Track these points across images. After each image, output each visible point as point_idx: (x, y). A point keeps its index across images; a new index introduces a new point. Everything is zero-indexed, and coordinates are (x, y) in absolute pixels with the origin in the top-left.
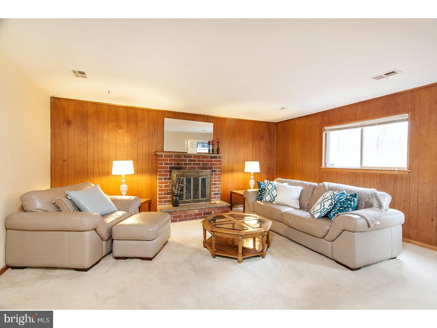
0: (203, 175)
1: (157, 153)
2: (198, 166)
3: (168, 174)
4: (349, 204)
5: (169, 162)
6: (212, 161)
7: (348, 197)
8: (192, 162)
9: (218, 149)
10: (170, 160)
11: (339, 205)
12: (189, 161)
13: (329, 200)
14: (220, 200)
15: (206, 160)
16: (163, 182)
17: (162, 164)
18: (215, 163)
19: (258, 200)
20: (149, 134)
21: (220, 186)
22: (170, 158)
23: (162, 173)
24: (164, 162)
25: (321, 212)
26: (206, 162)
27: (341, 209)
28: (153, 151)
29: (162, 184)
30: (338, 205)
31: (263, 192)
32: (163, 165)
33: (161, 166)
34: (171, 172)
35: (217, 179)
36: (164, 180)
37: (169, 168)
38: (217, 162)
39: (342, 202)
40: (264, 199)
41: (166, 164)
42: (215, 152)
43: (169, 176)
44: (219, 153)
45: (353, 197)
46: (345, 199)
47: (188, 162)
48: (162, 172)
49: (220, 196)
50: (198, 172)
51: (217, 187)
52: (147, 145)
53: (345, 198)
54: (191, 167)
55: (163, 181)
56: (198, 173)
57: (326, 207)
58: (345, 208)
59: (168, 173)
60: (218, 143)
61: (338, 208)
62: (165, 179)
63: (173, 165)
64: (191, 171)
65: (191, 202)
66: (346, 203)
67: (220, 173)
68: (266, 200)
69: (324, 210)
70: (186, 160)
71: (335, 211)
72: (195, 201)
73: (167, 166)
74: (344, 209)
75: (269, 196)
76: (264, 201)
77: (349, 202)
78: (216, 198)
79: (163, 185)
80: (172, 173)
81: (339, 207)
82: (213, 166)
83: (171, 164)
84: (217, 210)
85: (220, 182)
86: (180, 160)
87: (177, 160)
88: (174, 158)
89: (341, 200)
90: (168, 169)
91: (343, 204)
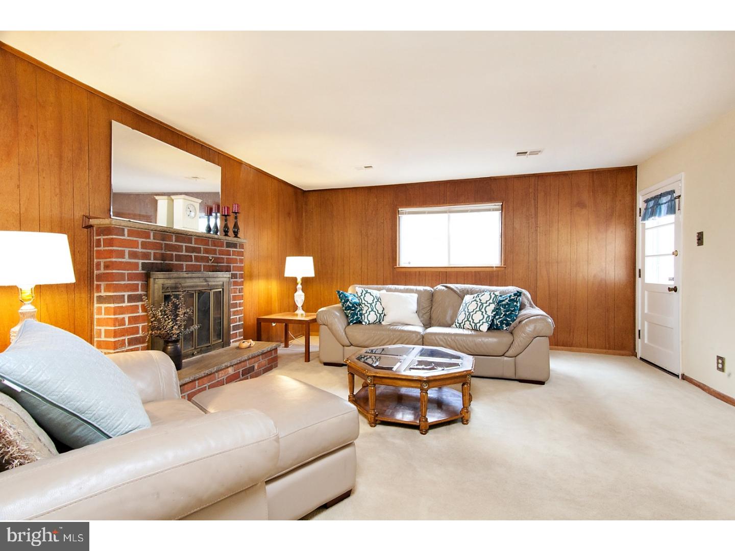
0: (217, 285)
1: (92, 222)
2: (204, 264)
3: (138, 284)
4: (516, 305)
5: (140, 250)
6: (228, 253)
7: (512, 298)
8: (193, 254)
9: (236, 226)
10: (144, 245)
11: (502, 308)
12: (188, 249)
13: (491, 305)
14: (242, 339)
15: (219, 250)
16: (127, 307)
17: (121, 254)
18: (234, 257)
19: (353, 324)
20: (61, 158)
21: (242, 308)
22: (144, 240)
23: (123, 283)
24: (127, 250)
25: (487, 322)
26: (219, 254)
27: (507, 313)
28: (78, 214)
29: (122, 314)
30: (501, 310)
31: (357, 308)
32: (126, 259)
33: (120, 260)
34: (147, 277)
35: (238, 294)
36: (128, 302)
37: (140, 265)
38: (238, 256)
39: (505, 305)
40: (366, 320)
41: (133, 255)
42: (231, 233)
43: (142, 291)
44: (238, 236)
45: (518, 297)
46: (509, 301)
47: (184, 253)
48: (122, 277)
49: (242, 330)
50: (208, 279)
51: (237, 311)
52: (57, 191)
53: (508, 299)
54: (192, 265)
55: (126, 304)
56: (206, 281)
57: (489, 313)
58: (513, 311)
59: (140, 283)
60: (236, 213)
61: (504, 313)
62: (131, 299)
63: (152, 258)
64: (194, 275)
65: (193, 355)
66: (511, 305)
67: (242, 280)
68: (369, 321)
69: (489, 319)
70: (179, 249)
71: (500, 318)
72: (201, 350)
73: (136, 261)
74: (511, 313)
75: (372, 313)
76: (366, 322)
77: (515, 304)
78: (236, 337)
79: (126, 317)
80: (152, 280)
81: (504, 311)
82: (232, 265)
83: (146, 256)
84: (261, 360)
85: (242, 301)
86: (168, 247)
87: (159, 247)
88: (154, 239)
89: (504, 303)
90: (137, 269)
91: (509, 307)
